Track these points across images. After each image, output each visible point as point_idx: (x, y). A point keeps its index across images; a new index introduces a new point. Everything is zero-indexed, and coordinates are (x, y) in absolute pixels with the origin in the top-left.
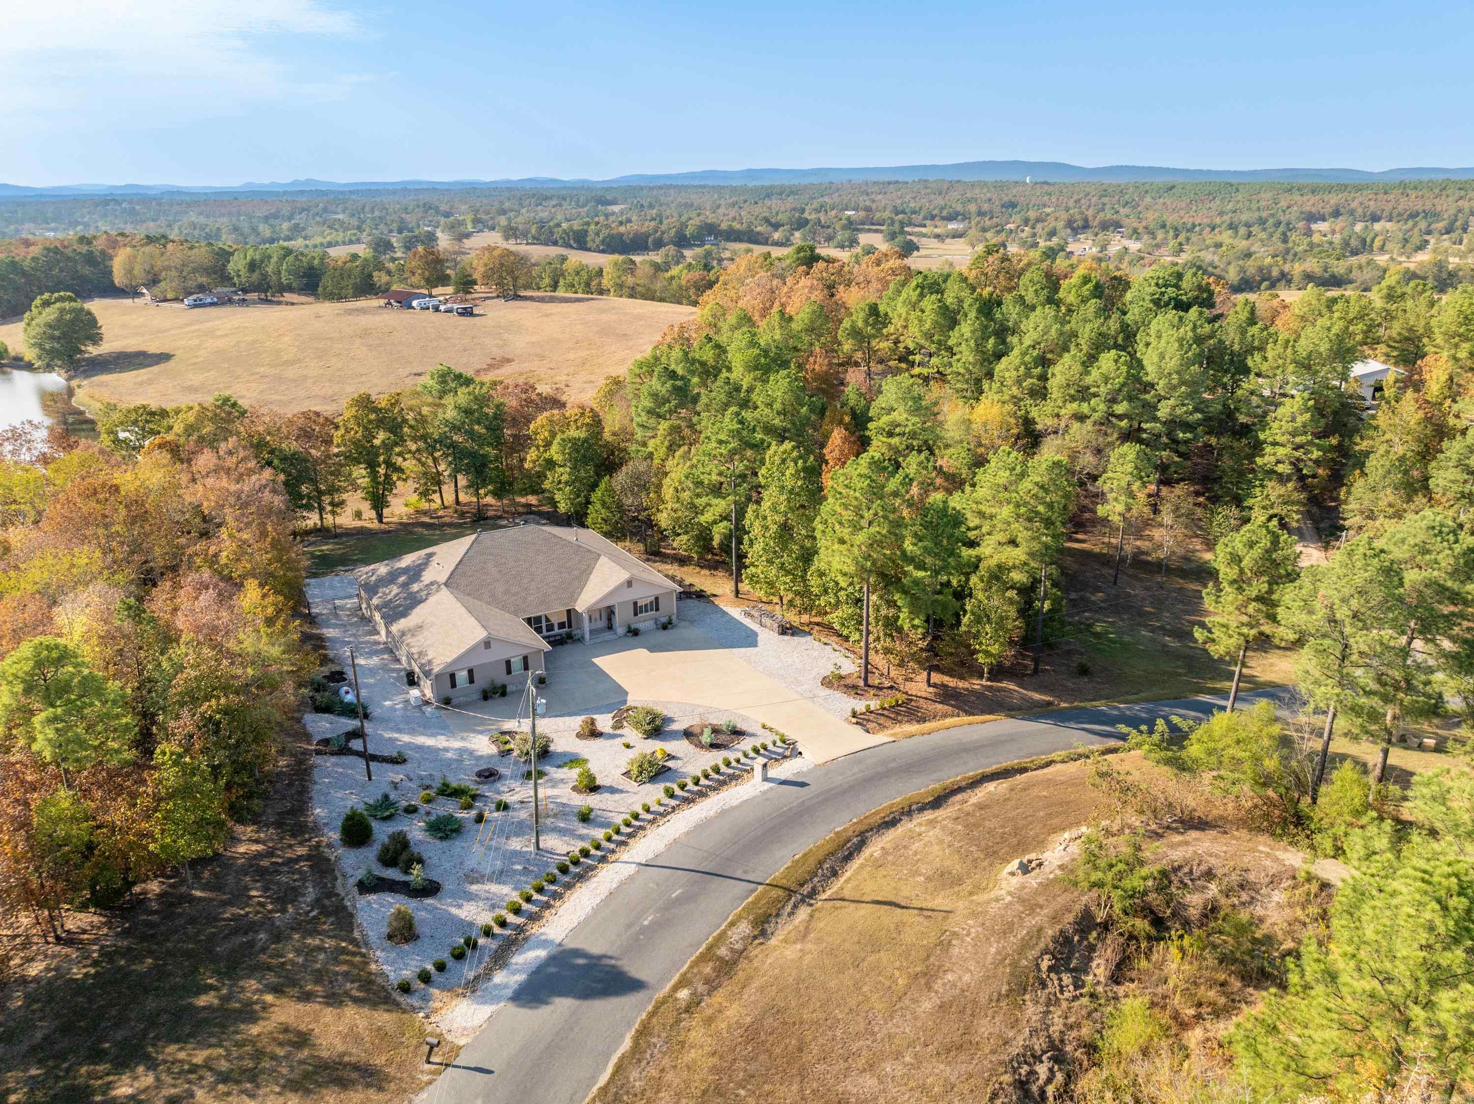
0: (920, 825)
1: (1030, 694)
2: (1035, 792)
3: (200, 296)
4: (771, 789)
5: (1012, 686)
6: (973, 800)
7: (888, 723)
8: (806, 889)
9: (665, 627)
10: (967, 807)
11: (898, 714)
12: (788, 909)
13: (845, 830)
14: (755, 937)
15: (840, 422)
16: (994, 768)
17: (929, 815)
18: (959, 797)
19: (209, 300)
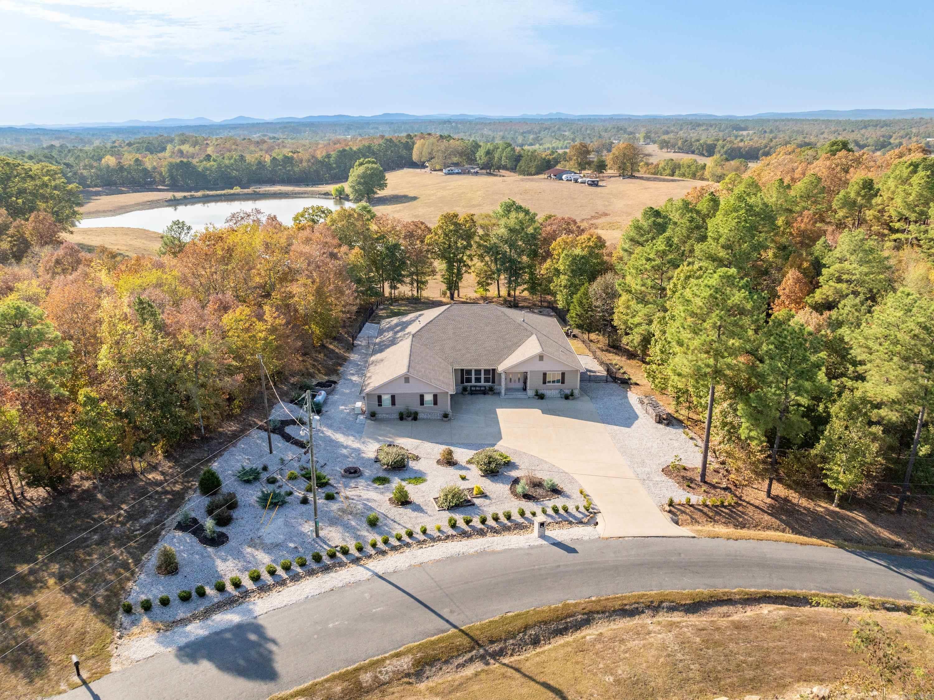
0: (659, 623)
1: (878, 529)
2: (811, 629)
3: (453, 168)
4: (541, 546)
5: (860, 517)
6: (736, 618)
7: (703, 519)
8: (496, 647)
9: (567, 397)
10: (723, 622)
11: (717, 513)
12: (461, 660)
13: (575, 605)
14: (408, 675)
15: (799, 267)
16: (783, 591)
17: (677, 617)
18: (724, 609)
19: (457, 171)
